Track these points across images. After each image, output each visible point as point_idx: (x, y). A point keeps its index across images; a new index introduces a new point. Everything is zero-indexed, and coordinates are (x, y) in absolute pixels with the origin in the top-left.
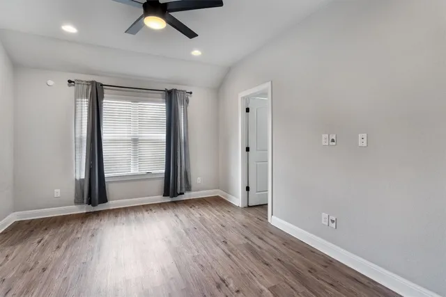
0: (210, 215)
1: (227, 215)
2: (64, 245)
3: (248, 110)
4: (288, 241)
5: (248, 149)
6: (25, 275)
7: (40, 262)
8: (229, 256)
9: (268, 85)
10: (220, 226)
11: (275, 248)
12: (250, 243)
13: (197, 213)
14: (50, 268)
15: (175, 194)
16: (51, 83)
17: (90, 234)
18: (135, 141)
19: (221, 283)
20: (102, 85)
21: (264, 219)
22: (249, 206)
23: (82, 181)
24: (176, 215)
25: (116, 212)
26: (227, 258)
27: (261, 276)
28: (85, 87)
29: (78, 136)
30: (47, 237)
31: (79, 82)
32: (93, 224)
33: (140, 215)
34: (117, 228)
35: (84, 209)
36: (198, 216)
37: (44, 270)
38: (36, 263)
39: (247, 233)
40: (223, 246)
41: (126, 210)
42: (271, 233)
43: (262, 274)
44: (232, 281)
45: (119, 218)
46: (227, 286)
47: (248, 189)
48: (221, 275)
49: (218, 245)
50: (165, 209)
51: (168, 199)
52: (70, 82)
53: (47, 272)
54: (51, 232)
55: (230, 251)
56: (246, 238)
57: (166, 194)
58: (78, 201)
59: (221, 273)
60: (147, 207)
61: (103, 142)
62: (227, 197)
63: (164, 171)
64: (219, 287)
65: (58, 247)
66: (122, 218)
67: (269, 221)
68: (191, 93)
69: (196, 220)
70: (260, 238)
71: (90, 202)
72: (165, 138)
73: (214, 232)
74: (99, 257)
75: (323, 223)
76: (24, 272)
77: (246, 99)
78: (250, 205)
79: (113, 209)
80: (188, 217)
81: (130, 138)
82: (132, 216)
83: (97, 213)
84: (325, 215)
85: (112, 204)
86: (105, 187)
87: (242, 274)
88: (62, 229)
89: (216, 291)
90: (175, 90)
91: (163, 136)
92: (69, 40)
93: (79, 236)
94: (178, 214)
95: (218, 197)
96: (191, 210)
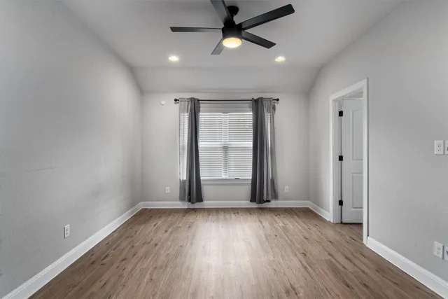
0: (294, 226)
1: (314, 229)
2: (170, 230)
3: (341, 114)
4: (383, 267)
5: (341, 158)
6: (145, 246)
7: (154, 239)
8: (305, 268)
9: (364, 83)
10: (302, 237)
11: (363, 272)
12: (334, 261)
13: (281, 222)
14: (160, 244)
15: (261, 201)
16: (163, 102)
17: (187, 226)
18: (226, 149)
19: (291, 290)
20: (199, 100)
21: (359, 240)
22: (342, 223)
23: (184, 181)
24: (260, 221)
25: (209, 211)
26: (303, 270)
27: (338, 295)
28: (186, 103)
29: (181, 144)
30: (160, 222)
31: (182, 99)
32: (191, 218)
33: (228, 216)
34: (208, 224)
35: (186, 205)
36: (281, 224)
37: (156, 245)
38: (152, 240)
39: (332, 249)
40: (301, 257)
41: (217, 211)
42: (363, 256)
43: (339, 294)
44: (302, 291)
45: (211, 217)
46: (296, 294)
47: (341, 203)
48: (292, 283)
49: (296, 255)
50: (250, 214)
51: (254, 205)
52: (176, 100)
53: (157, 247)
54: (163, 219)
55: (308, 264)
56: (330, 254)
57: (253, 199)
58: (182, 199)
59: (293, 281)
60: (236, 211)
61: (200, 149)
62: (317, 210)
63: (251, 178)
64: (287, 292)
65: (166, 231)
66: (213, 217)
67: (364, 242)
68: (278, 100)
69: (279, 228)
70: (347, 258)
71: (190, 200)
72: (252, 146)
73: (295, 243)
74: (192, 244)
75: (435, 253)
76: (144, 244)
77: (340, 101)
78: (344, 221)
79: (207, 209)
80: (271, 224)
81: (222, 146)
82: (221, 216)
83: (195, 210)
84: (438, 245)
85: (207, 204)
86: (200, 188)
87: (315, 288)
88: (170, 219)
89: (284, 295)
90: (262, 98)
91: (250, 144)
92: (173, 67)
93: (180, 225)
94: (261, 220)
95: (308, 208)
96: (276, 218)
